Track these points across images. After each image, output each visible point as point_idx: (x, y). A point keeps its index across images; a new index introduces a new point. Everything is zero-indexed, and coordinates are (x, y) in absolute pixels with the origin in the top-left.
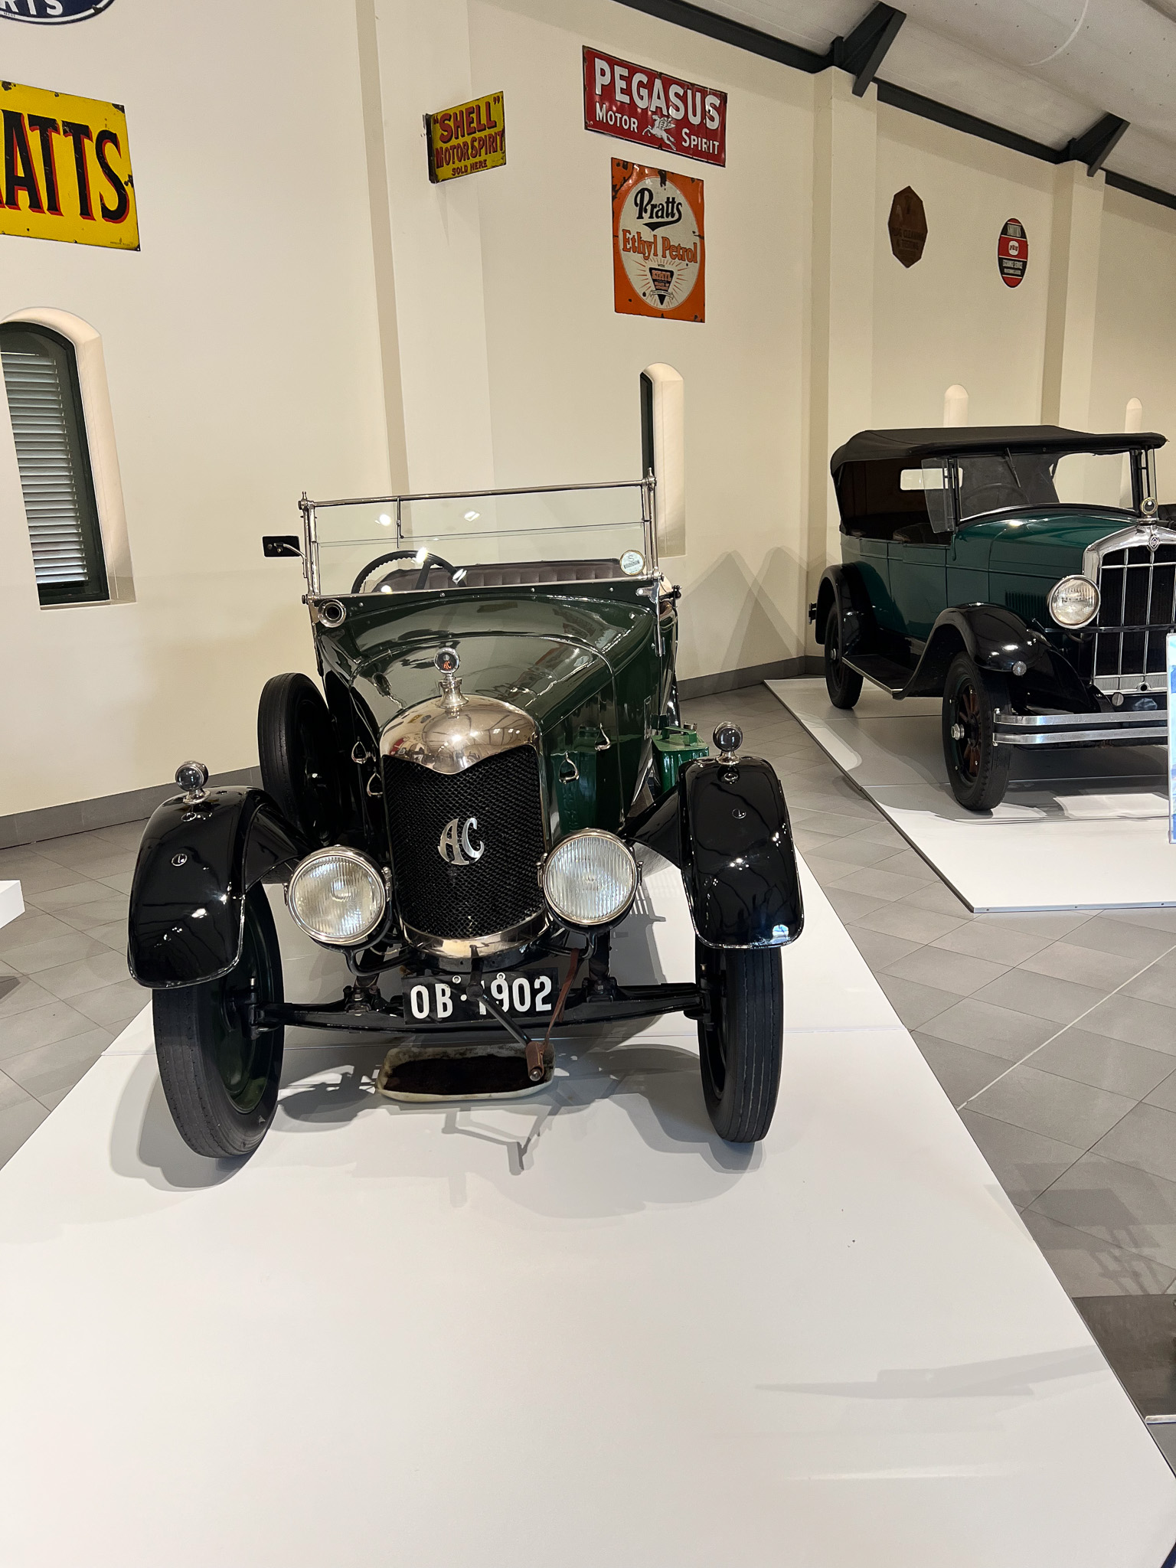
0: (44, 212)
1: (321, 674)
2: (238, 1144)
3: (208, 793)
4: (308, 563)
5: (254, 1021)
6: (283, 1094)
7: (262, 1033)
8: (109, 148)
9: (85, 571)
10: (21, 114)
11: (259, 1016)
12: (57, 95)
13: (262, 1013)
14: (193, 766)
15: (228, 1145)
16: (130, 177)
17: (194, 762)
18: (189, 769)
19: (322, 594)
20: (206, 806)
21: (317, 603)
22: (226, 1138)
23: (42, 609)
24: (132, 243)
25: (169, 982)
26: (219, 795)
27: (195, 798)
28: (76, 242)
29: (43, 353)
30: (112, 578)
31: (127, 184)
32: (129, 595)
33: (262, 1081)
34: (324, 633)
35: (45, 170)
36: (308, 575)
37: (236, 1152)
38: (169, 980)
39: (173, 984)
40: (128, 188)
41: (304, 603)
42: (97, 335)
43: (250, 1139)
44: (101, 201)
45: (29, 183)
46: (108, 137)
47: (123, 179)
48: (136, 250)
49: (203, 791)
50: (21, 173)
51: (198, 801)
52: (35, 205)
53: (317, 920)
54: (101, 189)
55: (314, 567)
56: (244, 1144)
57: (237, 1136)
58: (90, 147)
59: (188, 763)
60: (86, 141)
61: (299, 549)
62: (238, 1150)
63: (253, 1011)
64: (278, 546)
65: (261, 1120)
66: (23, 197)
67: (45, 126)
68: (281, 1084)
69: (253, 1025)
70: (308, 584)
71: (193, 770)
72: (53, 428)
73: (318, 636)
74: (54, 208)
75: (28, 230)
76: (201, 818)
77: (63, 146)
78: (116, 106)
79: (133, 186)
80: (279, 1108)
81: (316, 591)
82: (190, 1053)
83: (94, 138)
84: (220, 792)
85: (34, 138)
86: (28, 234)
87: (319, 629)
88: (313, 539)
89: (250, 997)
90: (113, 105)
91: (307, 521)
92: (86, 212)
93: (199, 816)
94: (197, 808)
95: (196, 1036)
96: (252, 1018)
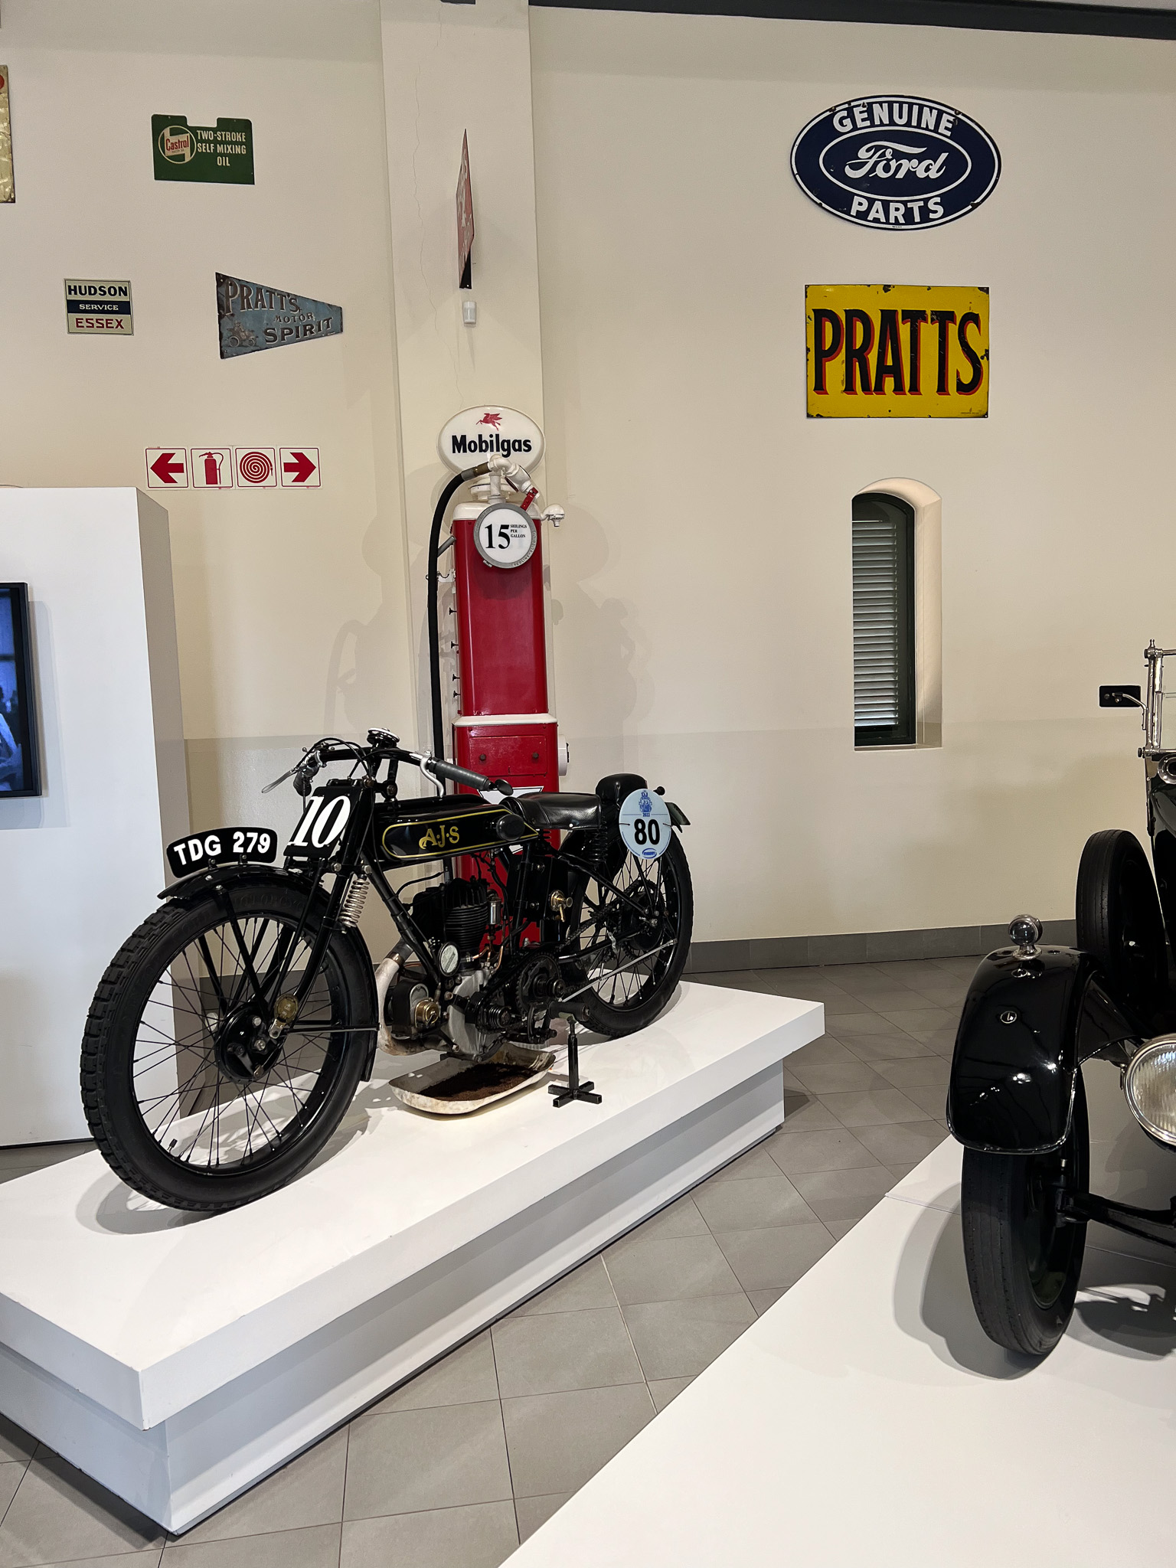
0: (905, 394)
1: (1151, 833)
2: (1035, 1341)
3: (1039, 950)
4: (1149, 713)
5: (1061, 1207)
6: (1081, 1296)
7: (1068, 1223)
8: (971, 327)
9: (897, 716)
10: (896, 311)
11: (1068, 1203)
12: (929, 288)
13: (1072, 1201)
14: (1028, 920)
15: (1026, 1339)
16: (987, 351)
17: (1029, 917)
18: (1023, 923)
19: (1161, 748)
20: (1035, 965)
21: (1157, 757)
22: (1024, 1331)
23: (856, 750)
24: (981, 411)
25: (988, 1145)
26: (1051, 955)
27: (1025, 953)
28: (930, 417)
29: (885, 519)
30: (921, 724)
31: (982, 358)
32: (935, 739)
33: (1060, 1276)
34: (1159, 790)
35: (911, 356)
36: (1148, 726)
37: (1031, 1350)
38: (989, 1143)
39: (992, 1148)
40: (983, 362)
41: (1140, 756)
42: (939, 498)
43: (1048, 1340)
44: (957, 377)
45: (896, 371)
46: (972, 318)
47: (980, 353)
48: (984, 417)
49: (1034, 948)
50: (890, 362)
51: (1029, 958)
52: (899, 389)
53: (1157, 1113)
54: (960, 366)
55: (1155, 719)
56: (1041, 1344)
57: (1035, 1333)
58: (953, 330)
59: (1023, 916)
60: (951, 325)
61: (1140, 700)
62: (1034, 1349)
63: (1060, 1196)
64: (1115, 696)
65: (1059, 1321)
66: (889, 383)
67: (915, 317)
68: (1079, 1285)
69: (1059, 1211)
70: (1147, 737)
71: (1027, 924)
72: (885, 585)
73: (1152, 792)
74: (915, 389)
75: (890, 411)
76: (1031, 976)
77: (929, 332)
78: (981, 289)
79: (988, 359)
80: (1075, 1310)
81: (1156, 744)
82: (997, 1226)
83: (958, 322)
84: (1052, 952)
85: (904, 330)
86: (890, 414)
87: (1155, 784)
88: (1157, 689)
89: (1059, 1180)
90: (979, 288)
91: (1152, 670)
92: (942, 389)
93: (1029, 974)
94: (1026, 965)
95: (1007, 1210)
96: (1059, 1203)
